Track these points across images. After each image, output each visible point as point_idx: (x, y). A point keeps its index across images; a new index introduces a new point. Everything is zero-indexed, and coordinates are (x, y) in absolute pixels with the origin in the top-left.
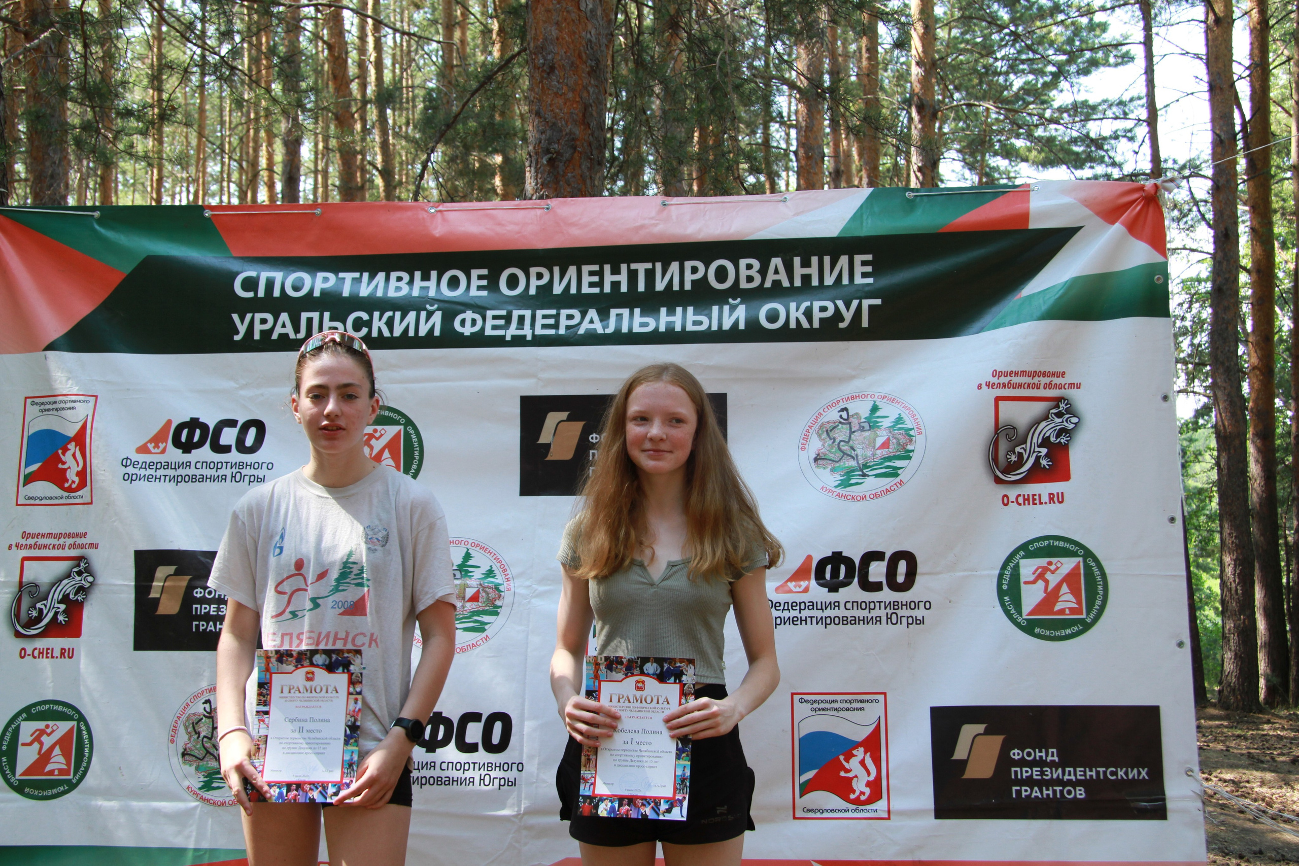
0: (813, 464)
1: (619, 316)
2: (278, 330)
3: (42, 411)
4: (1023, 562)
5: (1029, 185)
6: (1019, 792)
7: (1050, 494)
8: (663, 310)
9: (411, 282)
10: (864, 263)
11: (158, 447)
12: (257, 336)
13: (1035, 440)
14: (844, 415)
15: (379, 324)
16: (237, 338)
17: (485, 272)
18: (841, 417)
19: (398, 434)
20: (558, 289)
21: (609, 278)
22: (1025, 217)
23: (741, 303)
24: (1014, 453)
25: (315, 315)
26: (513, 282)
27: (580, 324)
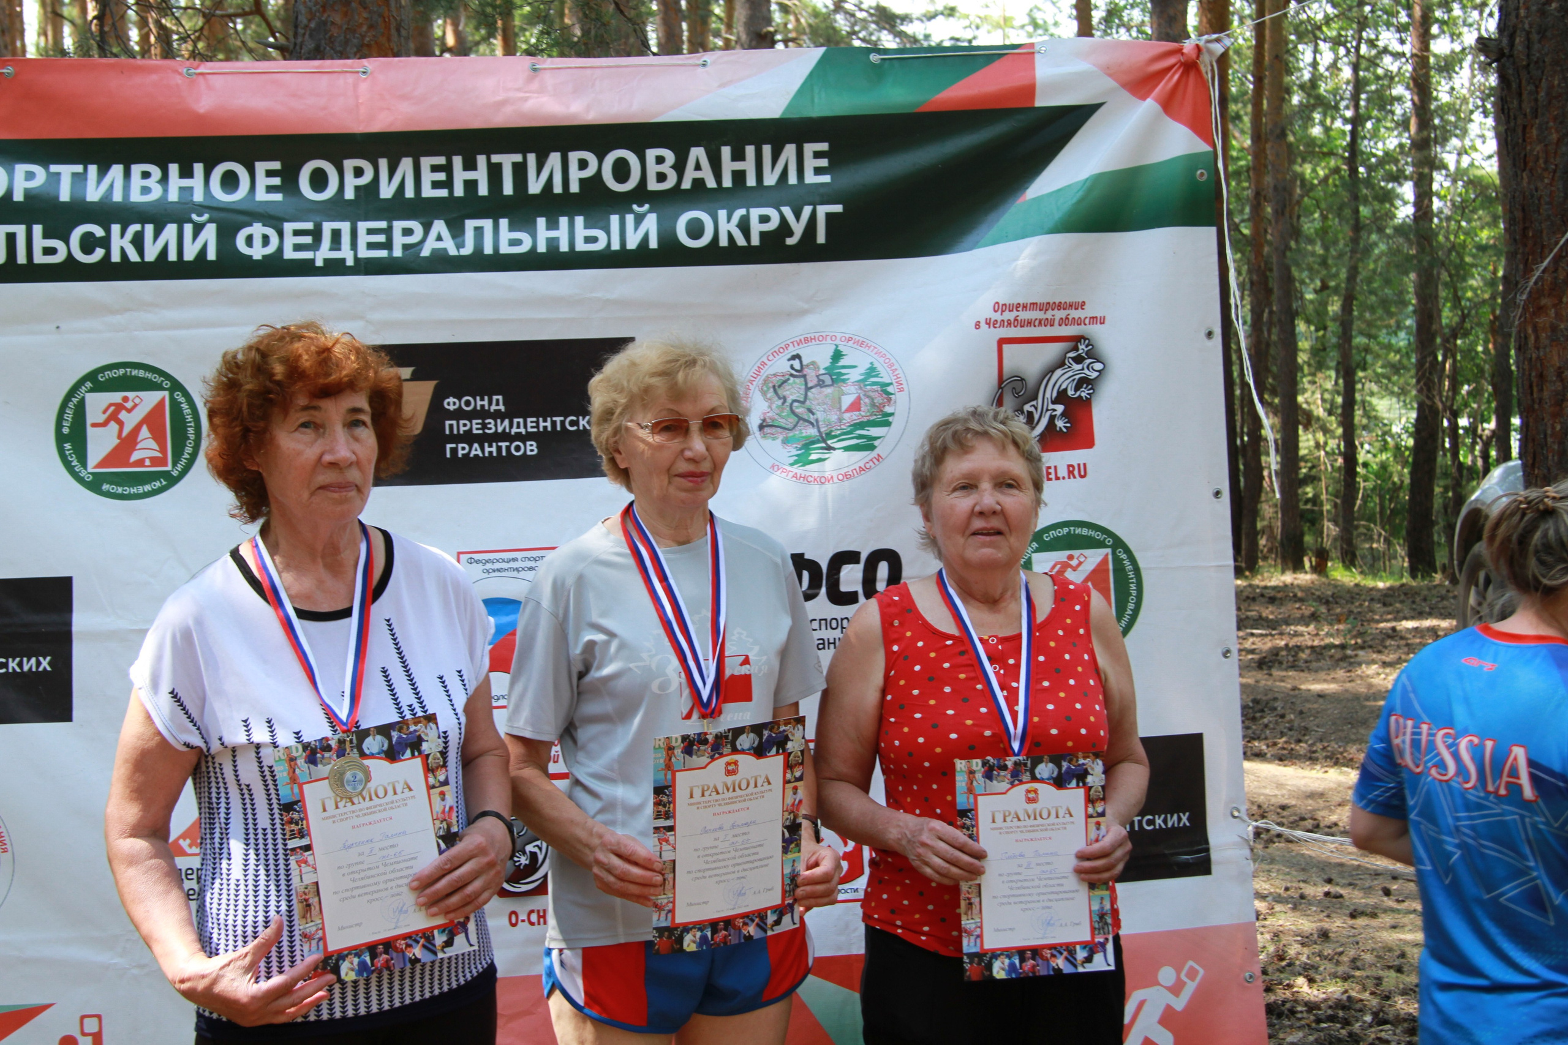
0: (758, 433)
1: (479, 231)
4: (1036, 557)
5: (1032, 45)
7: (1069, 466)
8: (541, 222)
9: (164, 179)
10: (818, 155)
13: (1048, 395)
14: (796, 364)
15: (120, 243)
17: (276, 165)
18: (792, 367)
19: (161, 404)
20: (387, 191)
21: (460, 176)
22: (1030, 90)
23: (650, 211)
24: (1023, 412)
25: (19, 230)
26: (319, 181)
27: (423, 241)
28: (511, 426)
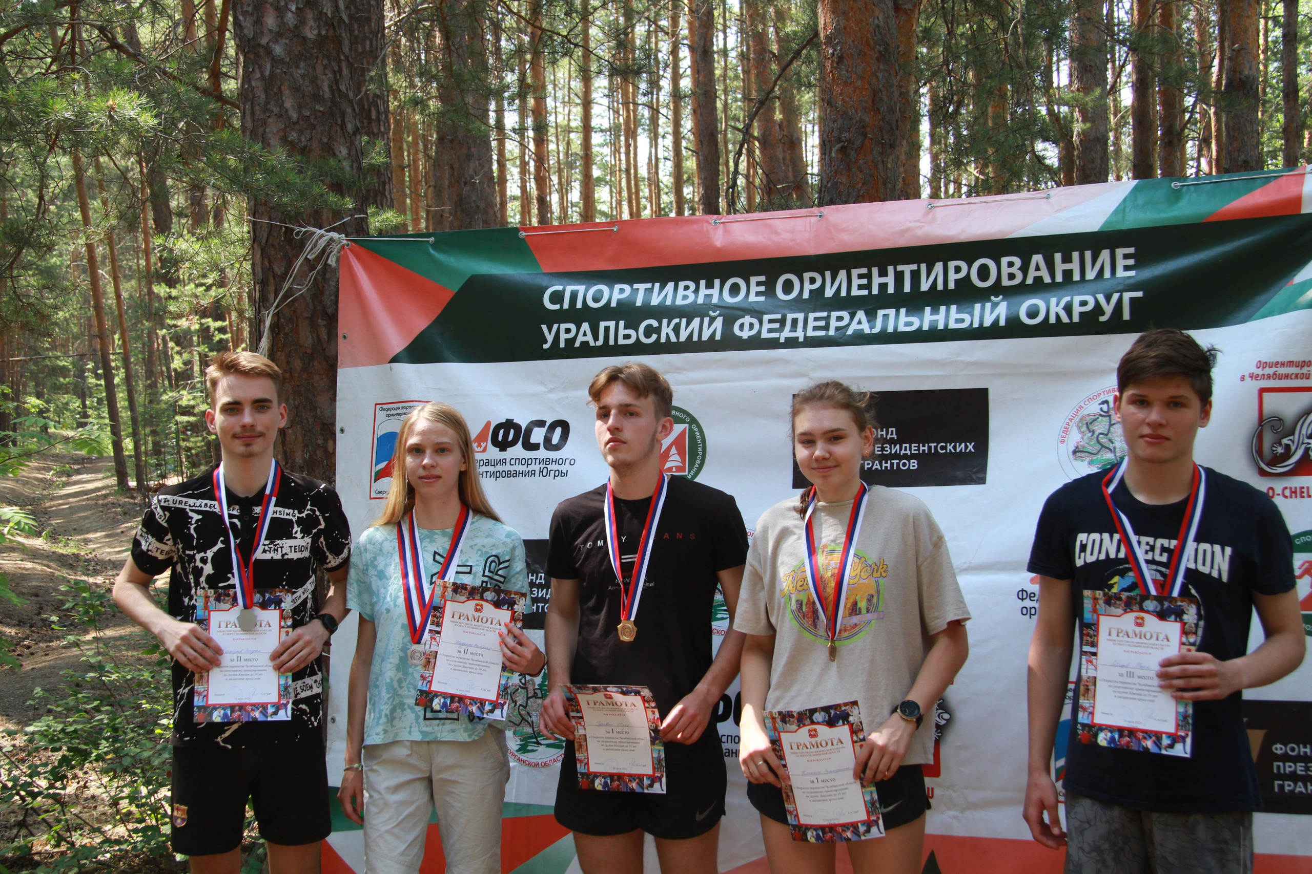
0: (1071, 457)
1: (886, 317)
2: (580, 338)
3: (388, 416)
6: (1281, 787)
8: (928, 310)
9: (697, 290)
10: (1126, 257)
11: (481, 446)
12: (562, 345)
13: (1304, 432)
14: (1105, 407)
15: (667, 330)
16: (546, 346)
17: (762, 278)
18: (1101, 409)
19: (683, 433)
20: (829, 293)
21: (877, 280)
22: (1297, 201)
23: (1003, 300)
24: (1280, 444)
25: (612, 324)
26: (788, 287)
27: (848, 325)
28: (901, 450)
